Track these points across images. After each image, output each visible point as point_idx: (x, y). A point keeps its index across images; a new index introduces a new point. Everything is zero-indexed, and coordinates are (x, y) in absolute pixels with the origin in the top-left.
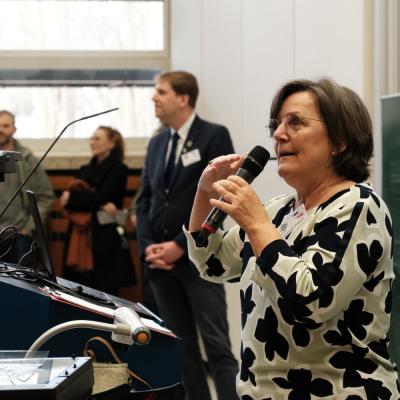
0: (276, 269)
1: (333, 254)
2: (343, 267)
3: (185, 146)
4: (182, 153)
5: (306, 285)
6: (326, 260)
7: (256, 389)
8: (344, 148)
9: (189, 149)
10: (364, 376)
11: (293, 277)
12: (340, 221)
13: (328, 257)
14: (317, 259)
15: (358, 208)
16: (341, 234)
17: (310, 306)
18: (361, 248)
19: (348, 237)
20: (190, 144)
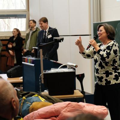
0: (100, 53)
1: (109, 51)
2: (111, 53)
3: (48, 34)
4: (47, 35)
5: (105, 55)
6: (108, 52)
7: (100, 75)
8: (109, 34)
9: (49, 35)
10: (117, 71)
11: (103, 54)
12: (110, 46)
13: (108, 51)
14: (107, 52)
15: (113, 44)
16: (111, 48)
17: (106, 59)
18: (114, 50)
19: (112, 48)
20: (49, 33)
